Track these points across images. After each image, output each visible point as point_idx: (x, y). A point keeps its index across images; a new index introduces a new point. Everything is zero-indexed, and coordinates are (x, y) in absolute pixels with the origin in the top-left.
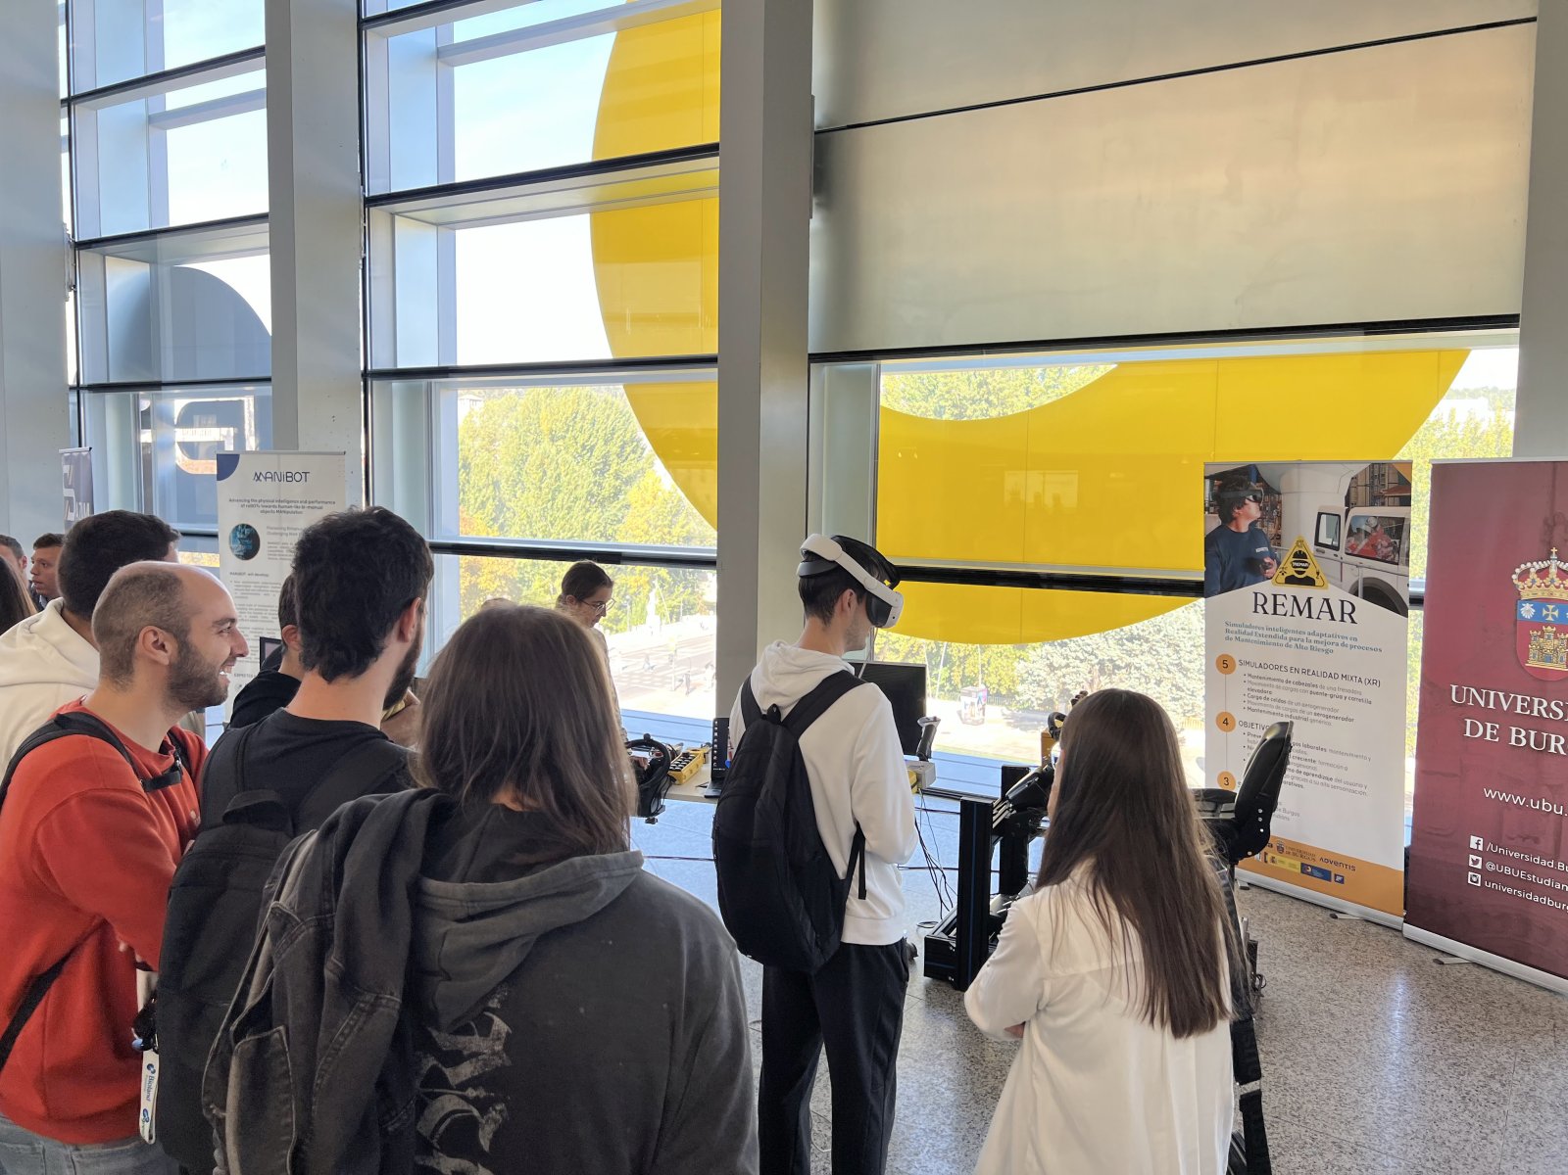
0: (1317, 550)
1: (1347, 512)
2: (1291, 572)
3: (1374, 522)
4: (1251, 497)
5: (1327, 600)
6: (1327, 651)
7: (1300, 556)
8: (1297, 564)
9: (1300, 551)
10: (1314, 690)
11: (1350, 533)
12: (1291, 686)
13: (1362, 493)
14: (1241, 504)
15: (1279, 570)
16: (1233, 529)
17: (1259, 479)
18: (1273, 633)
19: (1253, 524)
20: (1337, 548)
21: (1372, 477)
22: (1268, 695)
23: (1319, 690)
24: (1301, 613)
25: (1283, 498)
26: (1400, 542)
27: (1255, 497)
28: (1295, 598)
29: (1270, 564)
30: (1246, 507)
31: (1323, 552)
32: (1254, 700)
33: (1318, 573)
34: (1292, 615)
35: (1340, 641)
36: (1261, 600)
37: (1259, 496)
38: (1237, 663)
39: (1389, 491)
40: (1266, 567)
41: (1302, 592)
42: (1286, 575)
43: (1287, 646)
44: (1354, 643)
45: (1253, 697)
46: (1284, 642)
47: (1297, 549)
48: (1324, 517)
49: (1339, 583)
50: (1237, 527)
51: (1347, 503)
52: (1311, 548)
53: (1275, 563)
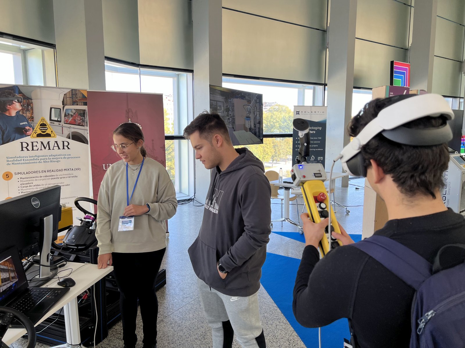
0: (51, 123)
1: (63, 107)
2: (39, 132)
3: (74, 111)
4: (16, 100)
5: (56, 142)
6: (58, 161)
7: (43, 125)
8: (42, 129)
9: (43, 123)
10: (53, 177)
11: (65, 116)
12: (43, 178)
13: (69, 100)
15: (34, 132)
16: (7, 114)
17: (20, 92)
18: (32, 158)
19: (18, 113)
20: (60, 121)
21: (72, 95)
22: (31, 185)
23: (55, 177)
24: (45, 148)
25: (33, 101)
26: (85, 118)
28: (42, 143)
29: (29, 129)
31: (54, 123)
32: (25, 188)
33: (52, 132)
34: (41, 150)
35: (63, 157)
36: (25, 145)
38: (14, 174)
39: (79, 100)
40: (27, 131)
42: (37, 134)
43: (40, 162)
44: (69, 156)
45: (23, 187)
46: (38, 161)
47: (42, 123)
48: (53, 110)
49: (62, 135)
50: (10, 114)
51: (63, 104)
52: (48, 122)
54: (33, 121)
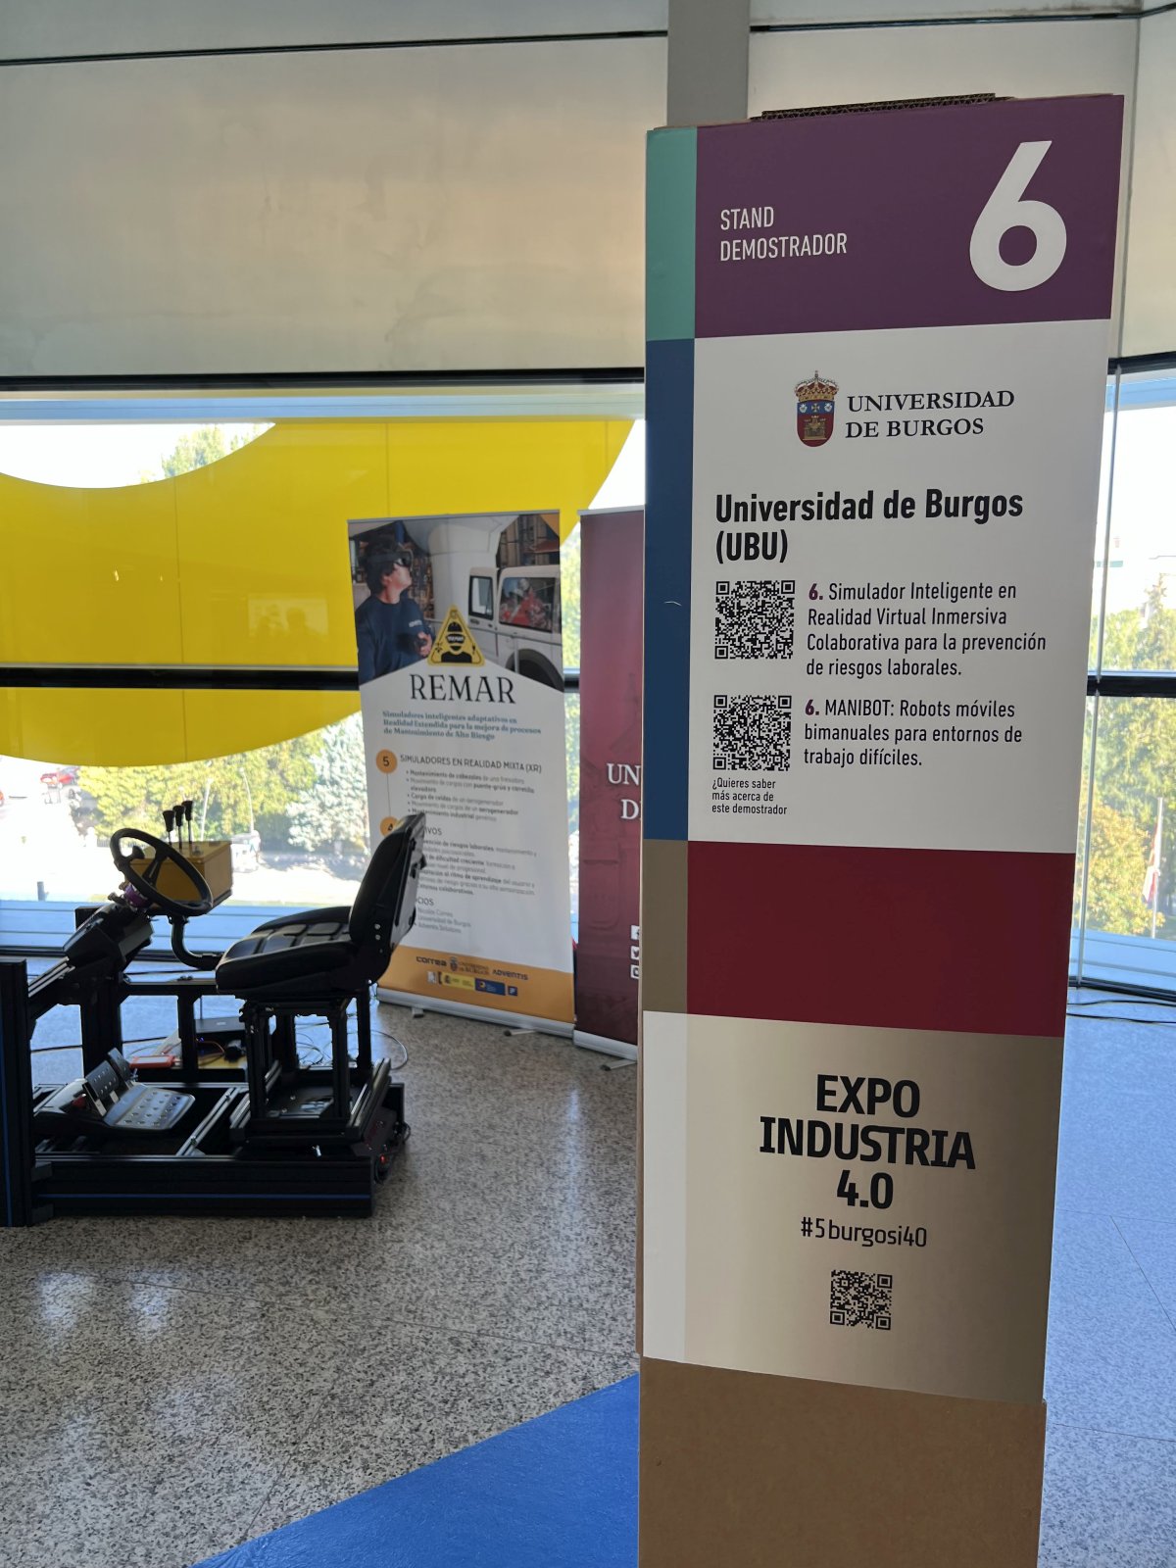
0: (472, 621)
1: (499, 573)
2: (446, 648)
3: (525, 584)
4: (400, 561)
5: (484, 679)
6: (488, 738)
7: (455, 628)
8: (452, 639)
9: (454, 623)
10: (478, 782)
11: (503, 599)
12: (454, 780)
13: (512, 551)
14: (390, 570)
15: (435, 647)
16: (384, 600)
17: (407, 538)
18: (433, 721)
19: (403, 594)
20: (489, 617)
21: (521, 532)
22: (432, 793)
23: (482, 782)
24: (459, 695)
25: (434, 560)
26: (552, 607)
27: (404, 560)
28: (453, 680)
29: (425, 640)
30: (395, 574)
31: (477, 623)
32: (419, 801)
33: (474, 648)
34: (451, 699)
35: (500, 724)
36: (418, 684)
37: (408, 559)
38: (399, 758)
39: (539, 547)
40: (423, 643)
41: (459, 671)
42: (442, 652)
43: (449, 734)
44: (514, 726)
45: (417, 797)
46: (444, 730)
47: (451, 621)
48: (476, 581)
49: (495, 657)
50: (388, 597)
51: (499, 563)
52: (465, 618)
53: (429, 638)
54: (433, 616)
